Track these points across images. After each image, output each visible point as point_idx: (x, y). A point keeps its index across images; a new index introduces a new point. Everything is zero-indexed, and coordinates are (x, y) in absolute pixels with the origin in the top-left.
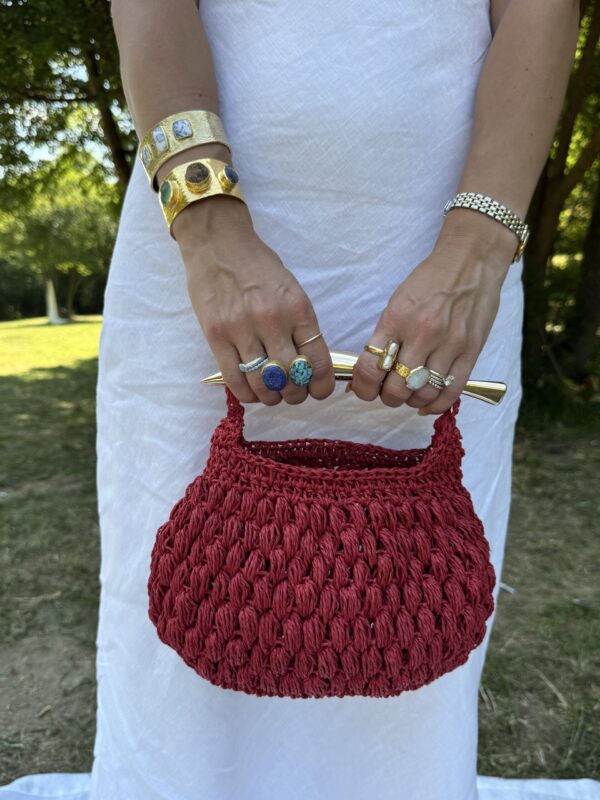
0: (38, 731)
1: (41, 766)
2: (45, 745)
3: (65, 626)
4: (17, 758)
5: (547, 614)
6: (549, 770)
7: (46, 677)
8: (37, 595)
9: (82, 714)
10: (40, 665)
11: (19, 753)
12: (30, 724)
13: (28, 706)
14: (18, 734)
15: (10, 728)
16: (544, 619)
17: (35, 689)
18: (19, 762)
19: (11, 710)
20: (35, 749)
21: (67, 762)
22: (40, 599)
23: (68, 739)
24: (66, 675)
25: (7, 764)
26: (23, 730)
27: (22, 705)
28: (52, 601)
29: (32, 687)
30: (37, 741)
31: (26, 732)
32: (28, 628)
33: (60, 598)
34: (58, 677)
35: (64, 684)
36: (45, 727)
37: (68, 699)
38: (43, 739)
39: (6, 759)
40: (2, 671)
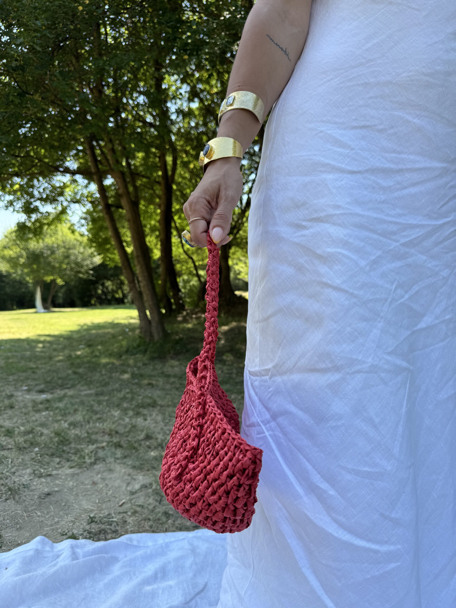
2: (130, 520)
3: (118, 459)
4: (115, 527)
7: (116, 484)
8: (93, 444)
9: (147, 503)
10: (111, 478)
11: (115, 523)
12: (115, 510)
13: (109, 501)
14: (109, 514)
15: (103, 512)
17: (111, 492)
18: (118, 528)
19: (99, 503)
20: (124, 521)
21: (147, 528)
22: (94, 446)
23: (144, 516)
24: (128, 484)
25: (110, 529)
26: (113, 512)
27: (106, 500)
28: (103, 448)
29: (109, 491)
30: (125, 518)
31: (115, 513)
32: (96, 460)
33: (107, 446)
34: (125, 485)
35: (129, 488)
36: (125, 511)
37: (134, 496)
38: (128, 517)
39: (108, 527)
40: (86, 482)
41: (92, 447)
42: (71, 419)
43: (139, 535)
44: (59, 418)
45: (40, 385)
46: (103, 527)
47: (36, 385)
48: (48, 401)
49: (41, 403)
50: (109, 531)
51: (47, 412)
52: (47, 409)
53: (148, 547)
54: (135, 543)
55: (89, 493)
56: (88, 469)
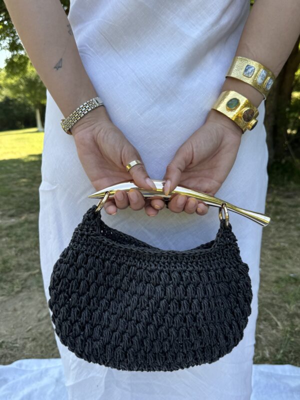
0: (26, 338)
1: (27, 355)
2: (28, 345)
3: (40, 287)
4: (15, 351)
5: (277, 282)
6: (270, 360)
7: (30, 312)
9: (47, 330)
10: (28, 306)
11: (16, 349)
12: (22, 335)
13: (22, 326)
14: (16, 340)
15: (13, 337)
16: (275, 284)
17: (25, 318)
18: (17, 353)
19: (13, 328)
20: (24, 347)
21: (39, 353)
22: (29, 273)
23: (40, 342)
24: (39, 312)
25: (10, 354)
26: (19, 338)
27: (19, 325)
28: (35, 275)
29: (24, 317)
30: (25, 343)
31: (20, 338)
32: (23, 288)
34: (36, 312)
35: (39, 315)
36: (29, 336)
37: (40, 323)
38: (28, 342)
39: (10, 352)
40: (9, 309)
41: (26, 274)
42: (21, 245)
43: (29, 360)
44: (13, 244)
45: (12, 209)
46: (6, 351)
47: (9, 210)
48: (11, 227)
49: (6, 229)
50: (9, 356)
51: (7, 238)
52: (8, 235)
53: (32, 371)
54: (23, 368)
55: (9, 319)
56: (14, 297)
